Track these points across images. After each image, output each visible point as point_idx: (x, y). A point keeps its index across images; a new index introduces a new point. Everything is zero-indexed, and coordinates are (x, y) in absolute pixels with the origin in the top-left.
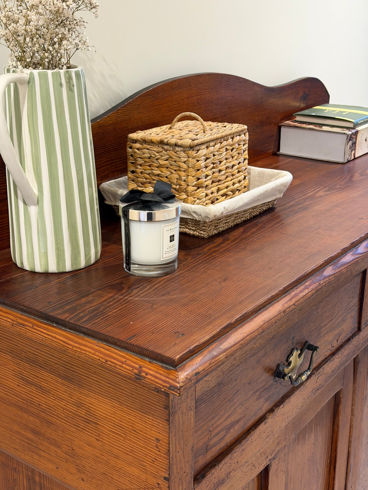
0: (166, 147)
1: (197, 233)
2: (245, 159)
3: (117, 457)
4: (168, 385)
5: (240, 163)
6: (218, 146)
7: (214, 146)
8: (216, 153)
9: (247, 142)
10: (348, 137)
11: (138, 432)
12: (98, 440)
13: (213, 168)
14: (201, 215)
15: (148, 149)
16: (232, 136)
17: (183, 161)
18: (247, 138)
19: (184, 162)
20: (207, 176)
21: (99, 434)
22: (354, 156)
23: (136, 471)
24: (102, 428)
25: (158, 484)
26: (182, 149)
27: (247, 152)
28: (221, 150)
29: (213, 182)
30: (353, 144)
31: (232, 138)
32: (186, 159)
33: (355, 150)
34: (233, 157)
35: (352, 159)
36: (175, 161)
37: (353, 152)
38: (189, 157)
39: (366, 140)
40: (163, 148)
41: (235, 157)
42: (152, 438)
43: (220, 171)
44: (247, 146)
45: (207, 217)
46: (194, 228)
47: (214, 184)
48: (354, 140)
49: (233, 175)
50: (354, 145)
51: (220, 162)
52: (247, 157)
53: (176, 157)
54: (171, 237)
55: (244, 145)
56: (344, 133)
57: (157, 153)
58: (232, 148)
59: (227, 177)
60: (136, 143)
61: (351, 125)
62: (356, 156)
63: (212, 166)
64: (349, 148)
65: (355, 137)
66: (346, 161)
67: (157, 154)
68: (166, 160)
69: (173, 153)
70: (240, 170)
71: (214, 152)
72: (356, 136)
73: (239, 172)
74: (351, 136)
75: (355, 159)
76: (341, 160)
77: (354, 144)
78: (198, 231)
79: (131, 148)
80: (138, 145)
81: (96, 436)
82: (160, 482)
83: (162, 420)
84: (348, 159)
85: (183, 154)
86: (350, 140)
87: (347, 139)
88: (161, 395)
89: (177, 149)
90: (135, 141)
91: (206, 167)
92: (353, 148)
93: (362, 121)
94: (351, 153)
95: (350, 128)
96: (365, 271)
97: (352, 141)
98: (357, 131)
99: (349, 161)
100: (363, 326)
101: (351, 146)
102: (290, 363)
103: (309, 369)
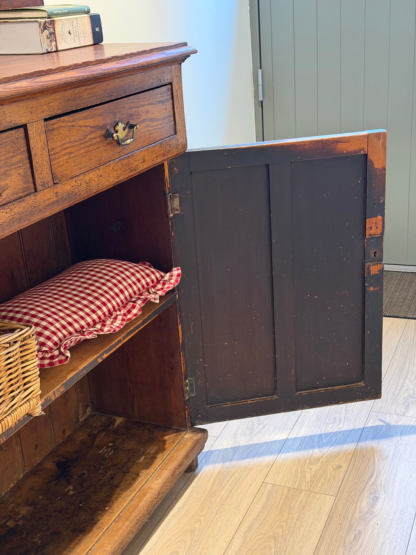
10: (40, 24)
22: (57, 48)
30: (50, 34)
33: (56, 41)
35: (53, 50)
37: (54, 43)
39: (69, 33)
48: (52, 30)
50: (52, 35)
56: (36, 21)
61: (45, 15)
62: (59, 49)
64: (45, 37)
65: (51, 26)
66: (46, 52)
72: (54, 26)
74: (44, 24)
75: (57, 51)
76: (41, 52)
77: (53, 34)
84: (47, 50)
86: (45, 28)
87: (40, 27)
92: (53, 38)
93: (61, 12)
94: (51, 44)
95: (45, 17)
96: (24, 127)
97: (48, 30)
98: (54, 21)
99: (49, 52)
100: (39, 188)
101: (49, 36)
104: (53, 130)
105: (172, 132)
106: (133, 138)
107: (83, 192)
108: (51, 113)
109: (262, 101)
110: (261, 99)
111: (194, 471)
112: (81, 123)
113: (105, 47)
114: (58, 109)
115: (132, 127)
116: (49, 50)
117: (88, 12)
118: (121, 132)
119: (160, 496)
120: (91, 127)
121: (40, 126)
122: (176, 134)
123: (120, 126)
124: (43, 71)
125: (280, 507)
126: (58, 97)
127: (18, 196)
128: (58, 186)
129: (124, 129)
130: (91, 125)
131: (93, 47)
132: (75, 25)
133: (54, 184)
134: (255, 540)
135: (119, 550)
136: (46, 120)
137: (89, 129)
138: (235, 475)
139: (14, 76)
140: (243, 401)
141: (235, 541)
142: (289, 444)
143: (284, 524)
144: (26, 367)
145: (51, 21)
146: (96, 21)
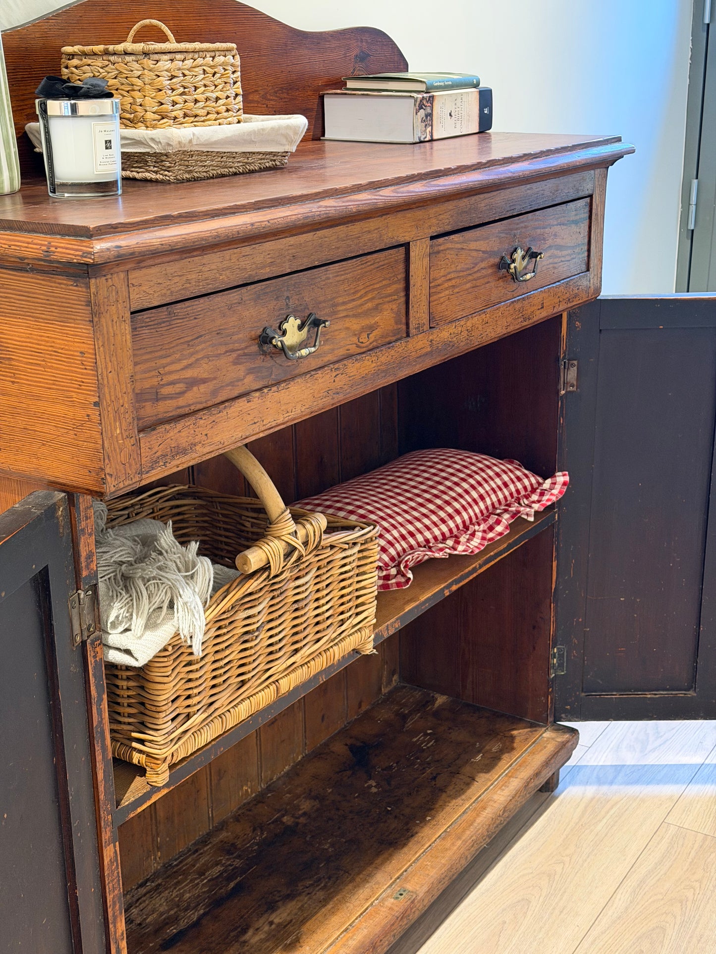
0: (112, 58)
1: (161, 176)
2: (237, 95)
3: (38, 398)
4: (80, 253)
5: (227, 97)
6: (189, 63)
7: (183, 61)
8: (186, 72)
9: (239, 69)
10: (416, 101)
11: (60, 351)
12: (13, 382)
13: (183, 94)
14: (160, 142)
15: (89, 65)
16: (213, 54)
17: (136, 75)
18: (239, 63)
19: (139, 77)
20: (174, 103)
21: (14, 374)
22: (432, 136)
23: (60, 409)
24: (17, 364)
25: (88, 416)
26: (133, 58)
27: (239, 84)
28: (197, 69)
29: (185, 115)
30: (426, 116)
31: (214, 58)
32: (139, 73)
33: (432, 126)
34: (216, 86)
35: (427, 139)
36: (127, 78)
37: (429, 129)
38: (144, 69)
39: (450, 115)
40: (109, 61)
41: (220, 87)
42: (76, 354)
43: (196, 101)
44: (239, 74)
45: (169, 145)
46: (156, 169)
47: (187, 118)
48: (429, 110)
49: (218, 113)
50: (429, 117)
51: (196, 88)
52: (240, 91)
53: (126, 70)
54: (106, 142)
55: (234, 72)
56: (411, 96)
57: (102, 68)
58: (213, 71)
59: (208, 113)
60: (73, 58)
61: (422, 87)
62: (435, 137)
63: (182, 90)
64: (420, 120)
65: (429, 104)
66: (418, 140)
67: (101, 70)
68: (115, 78)
69: (123, 65)
70: (229, 107)
71: (183, 69)
72: (432, 104)
73: (228, 110)
74: (421, 101)
75: (432, 140)
76: (411, 140)
77: (430, 115)
78: (162, 172)
79: (67, 67)
80: (75, 62)
81: (10, 377)
82: (89, 412)
83: (84, 322)
84: (419, 138)
85: (136, 66)
86: (421, 108)
87: (415, 105)
88: (80, 289)
89: (128, 58)
90: (72, 56)
91: (173, 90)
92: (428, 122)
93: (442, 84)
94: (426, 130)
95: (422, 91)
96: (407, 246)
97: (424, 110)
98: (433, 97)
99: (421, 142)
100: (413, 331)
101: (424, 118)
102: (284, 333)
103: (314, 346)
104: (438, 252)
105: (584, 268)
106: (534, 272)
107: (462, 344)
108: (439, 229)
109: (693, 231)
110: (691, 227)
111: (552, 791)
112: (473, 245)
113: (493, 137)
114: (448, 225)
115: (534, 255)
116: (422, 139)
117: (476, 86)
118: (519, 262)
119: (506, 814)
120: (484, 252)
121: (425, 246)
122: (588, 270)
123: (519, 254)
124: (440, 171)
125: (690, 860)
126: (451, 207)
127: (387, 340)
128: (434, 331)
129: (523, 258)
130: (483, 250)
131: (476, 136)
132: (459, 104)
133: (430, 328)
134: (650, 901)
135: (447, 878)
136: (432, 238)
137: (481, 254)
138: (618, 806)
139: (407, 176)
140: (639, 693)
141: (618, 897)
142: (705, 771)
143: (697, 885)
144: (363, 582)
145: (430, 97)
146: (486, 98)
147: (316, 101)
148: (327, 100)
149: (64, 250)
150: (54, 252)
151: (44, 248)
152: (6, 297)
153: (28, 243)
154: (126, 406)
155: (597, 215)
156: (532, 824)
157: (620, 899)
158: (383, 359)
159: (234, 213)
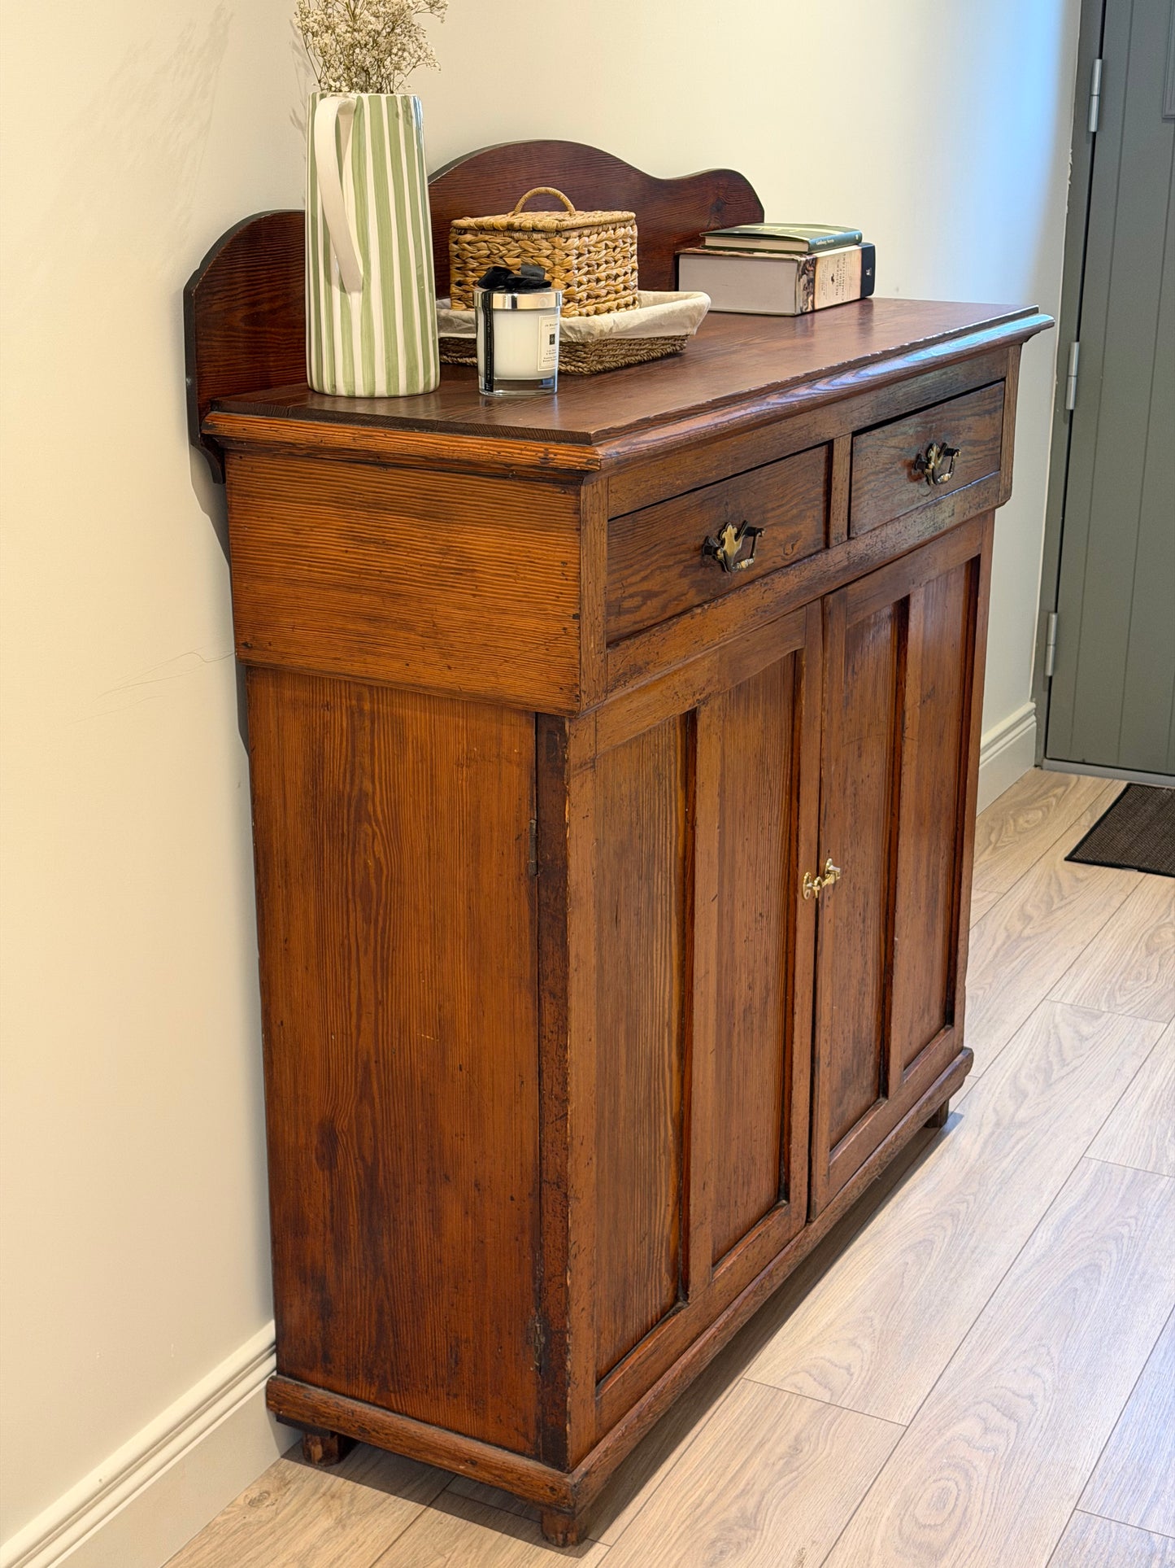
0: (516, 235)
1: (573, 368)
2: (633, 270)
3: (504, 612)
4: (585, 460)
5: (626, 273)
6: (594, 237)
7: (588, 237)
8: (592, 249)
9: (636, 241)
10: (799, 265)
11: (537, 561)
12: (474, 595)
13: (588, 273)
14: (580, 331)
15: (485, 242)
16: (614, 226)
17: (545, 255)
18: (636, 234)
19: (547, 257)
20: (580, 284)
21: (477, 586)
22: (813, 306)
23: (531, 623)
24: (481, 575)
25: (565, 629)
26: (543, 235)
27: (635, 257)
28: (599, 245)
29: (589, 297)
30: (809, 282)
31: (614, 230)
32: (549, 252)
33: (814, 293)
34: (616, 262)
35: (809, 310)
36: (532, 257)
37: (811, 298)
38: (554, 248)
39: (833, 280)
40: (511, 237)
41: (620, 262)
42: (556, 564)
43: (598, 280)
44: (635, 246)
45: (590, 334)
46: (567, 359)
47: (590, 300)
48: (811, 276)
49: (616, 292)
50: (811, 284)
51: (599, 265)
52: (636, 265)
53: (534, 249)
54: (550, 336)
55: (631, 244)
56: (793, 260)
57: (502, 245)
58: (614, 245)
59: (608, 293)
60: (465, 233)
61: (805, 248)
62: (817, 307)
63: (586, 269)
64: (802, 288)
65: (812, 268)
66: (799, 312)
67: (501, 248)
68: (517, 257)
69: (529, 243)
70: (627, 285)
71: (589, 245)
72: (815, 268)
73: (625, 289)
74: (804, 264)
75: (814, 311)
76: (791, 311)
77: (812, 281)
78: (574, 363)
79: (456, 243)
80: (469, 237)
81: (472, 590)
82: (566, 625)
83: (570, 531)
84: (801, 309)
85: (545, 244)
86: (804, 273)
87: (798, 270)
88: (568, 496)
89: (535, 236)
90: (465, 230)
91: (579, 269)
92: (810, 289)
93: (824, 243)
94: (807, 300)
95: (805, 253)
96: (830, 444)
97: (807, 275)
98: (815, 260)
99: (803, 314)
100: (833, 542)
101: (807, 285)
102: (723, 543)
103: (751, 557)
104: (859, 451)
106: (950, 472)
108: (860, 424)
109: (1072, 412)
110: (1071, 406)
111: (941, 1126)
112: (892, 441)
113: (875, 303)
114: (870, 418)
115: (950, 452)
116: (804, 311)
117: (858, 242)
118: (934, 461)
119: (898, 1142)
120: (901, 449)
121: (847, 444)
122: (998, 469)
123: (935, 451)
125: (1120, 1196)
126: (872, 398)
127: (809, 552)
128: (853, 542)
129: (938, 456)
130: (900, 446)
131: (857, 305)
132: (841, 265)
133: (848, 538)
134: (1079, 1238)
135: (839, 1209)
136: (854, 434)
137: (898, 452)
138: (1025, 1141)
141: (1040, 1234)
142: (1128, 1101)
143: (1132, 1221)
145: (813, 259)
146: (868, 257)
147: (671, 262)
148: (682, 262)
149: (565, 457)
150: (554, 459)
151: (542, 455)
152: (475, 505)
153: (521, 450)
154: (599, 618)
155: (1009, 401)
156: (922, 1162)
157: (1042, 1238)
158: (806, 574)
159: (696, 414)
